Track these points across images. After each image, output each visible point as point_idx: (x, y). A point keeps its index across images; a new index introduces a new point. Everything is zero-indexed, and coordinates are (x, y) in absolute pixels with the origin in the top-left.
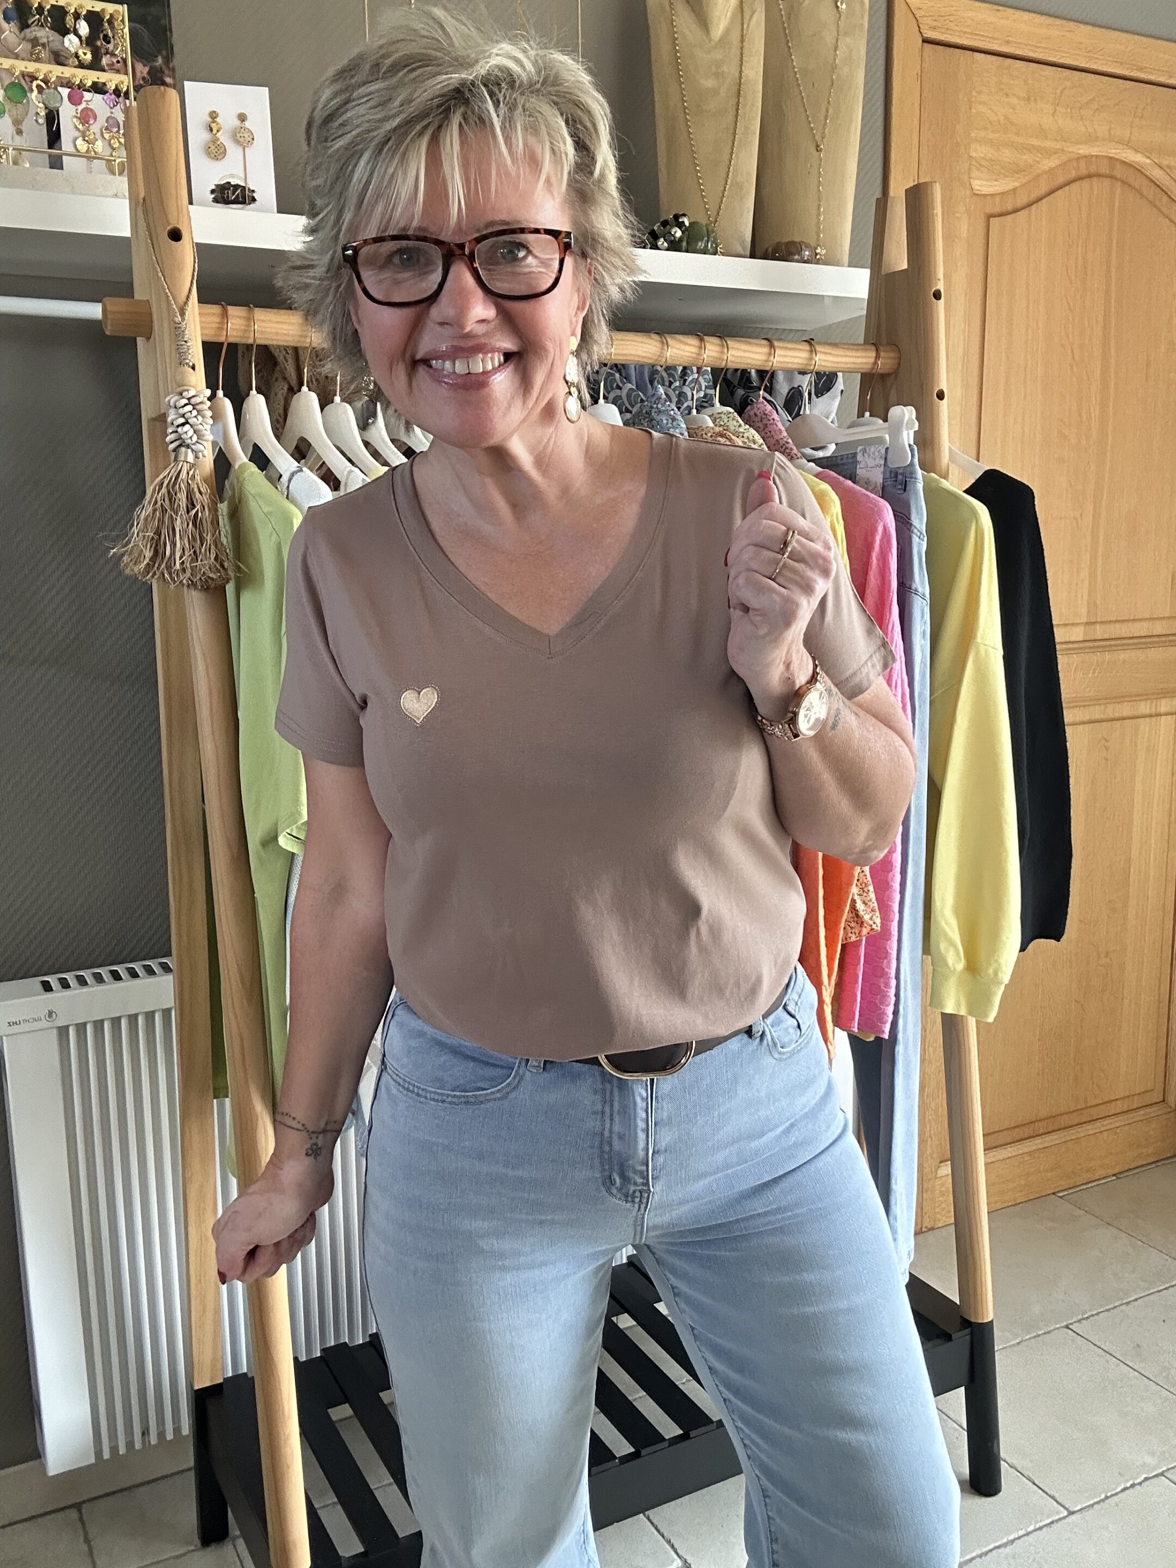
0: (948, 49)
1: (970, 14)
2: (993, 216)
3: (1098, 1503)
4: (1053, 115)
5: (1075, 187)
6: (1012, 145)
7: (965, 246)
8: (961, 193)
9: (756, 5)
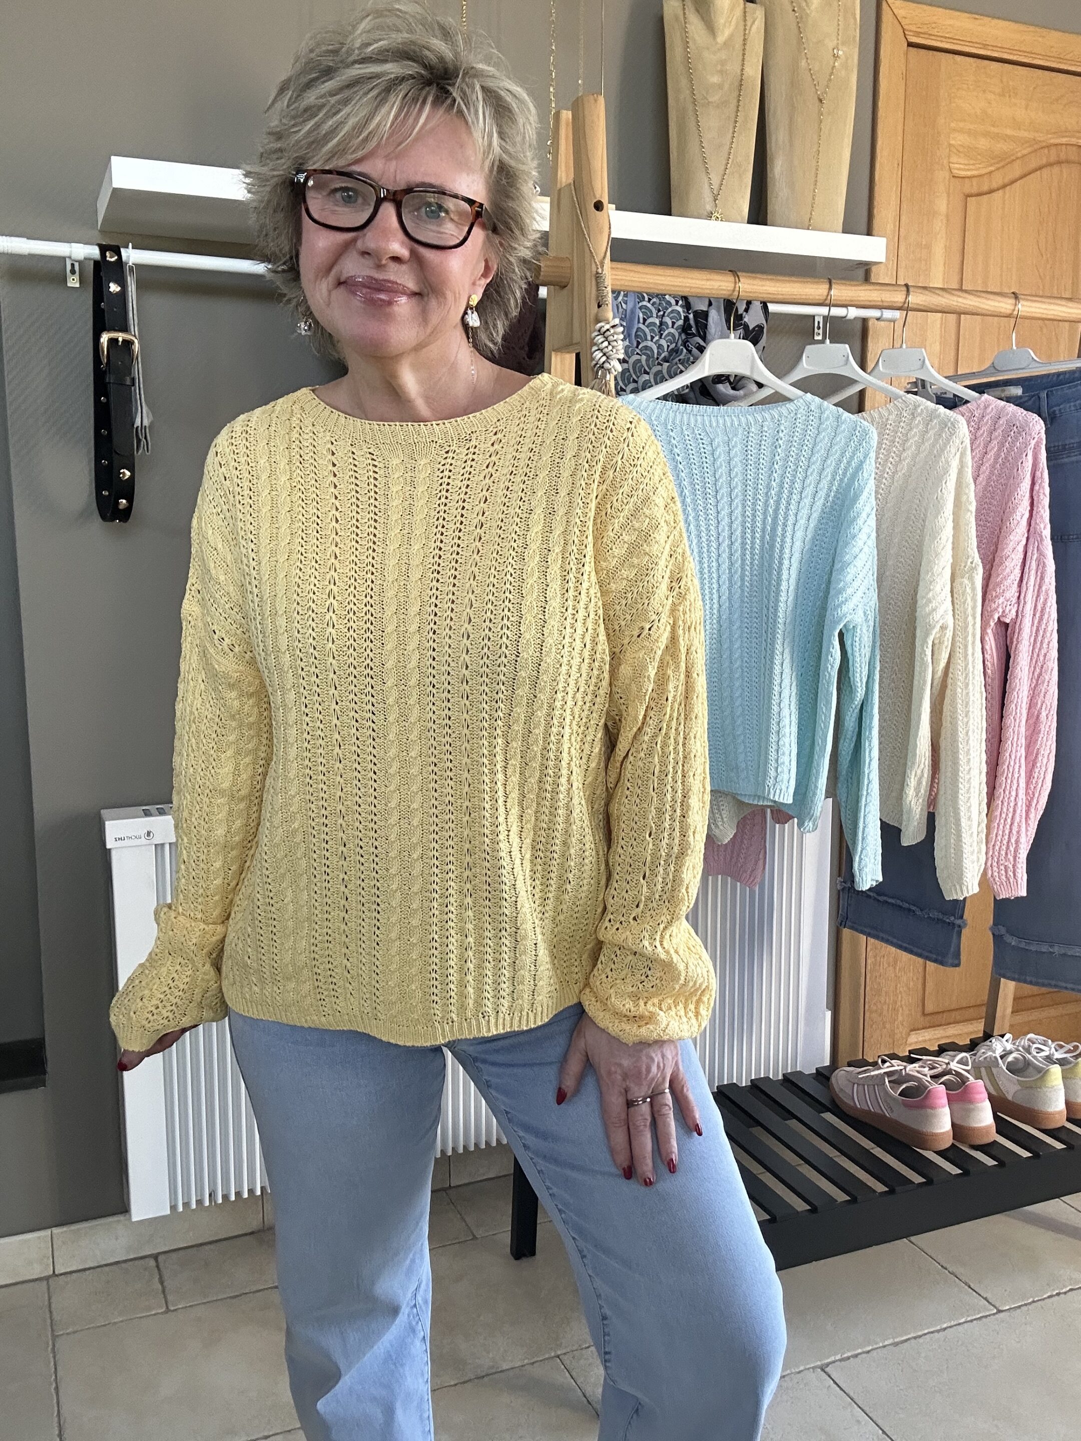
0: (931, 52)
1: (951, 22)
2: (971, 196)
3: (1026, 1305)
4: (1026, 109)
5: (1045, 172)
6: (986, 134)
7: (945, 221)
8: (942, 175)
9: (757, 13)
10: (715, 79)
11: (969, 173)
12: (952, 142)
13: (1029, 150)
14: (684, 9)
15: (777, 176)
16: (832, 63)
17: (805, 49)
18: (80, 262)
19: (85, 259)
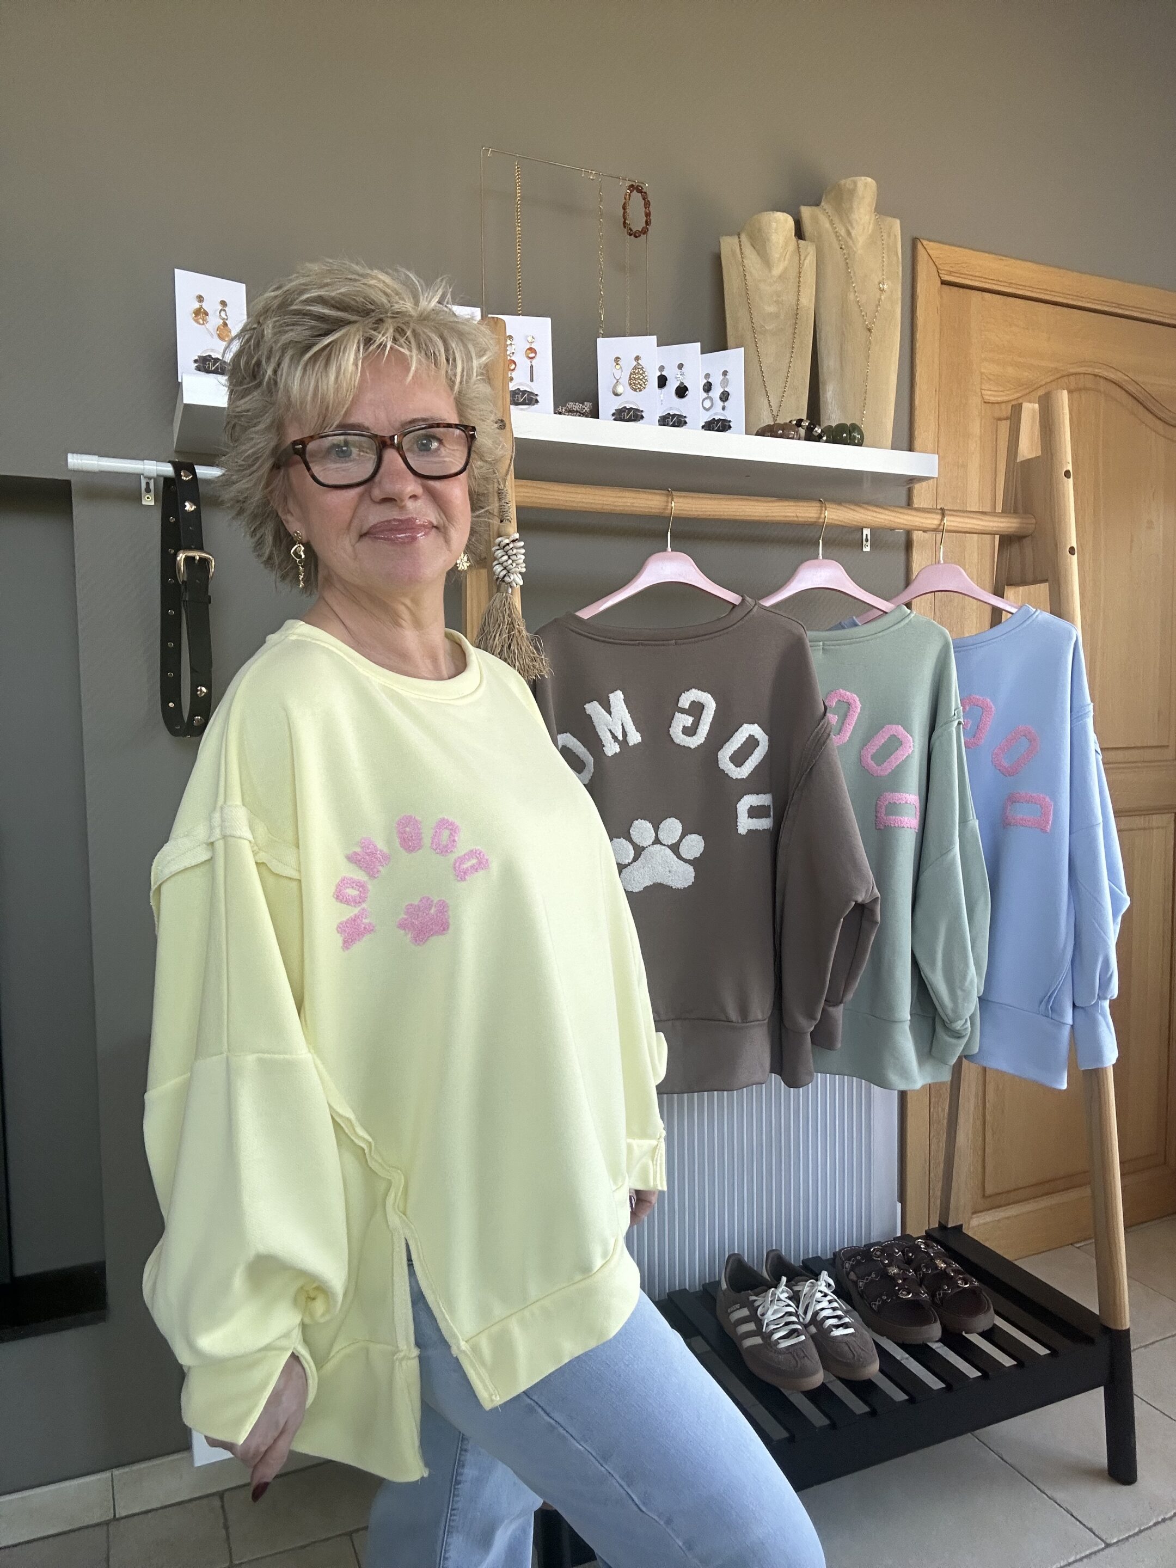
0: (961, 290)
1: (976, 261)
2: (1001, 419)
4: (1048, 341)
6: (1013, 364)
7: (979, 442)
8: (975, 401)
9: (809, 250)
10: (771, 309)
11: (999, 399)
12: (983, 370)
13: (1052, 378)
14: (740, 245)
15: (829, 400)
16: (878, 296)
17: (853, 283)
18: (155, 480)
19: (157, 475)
